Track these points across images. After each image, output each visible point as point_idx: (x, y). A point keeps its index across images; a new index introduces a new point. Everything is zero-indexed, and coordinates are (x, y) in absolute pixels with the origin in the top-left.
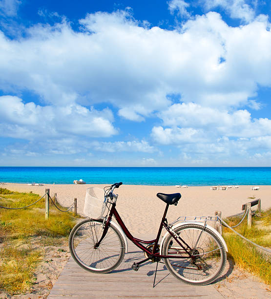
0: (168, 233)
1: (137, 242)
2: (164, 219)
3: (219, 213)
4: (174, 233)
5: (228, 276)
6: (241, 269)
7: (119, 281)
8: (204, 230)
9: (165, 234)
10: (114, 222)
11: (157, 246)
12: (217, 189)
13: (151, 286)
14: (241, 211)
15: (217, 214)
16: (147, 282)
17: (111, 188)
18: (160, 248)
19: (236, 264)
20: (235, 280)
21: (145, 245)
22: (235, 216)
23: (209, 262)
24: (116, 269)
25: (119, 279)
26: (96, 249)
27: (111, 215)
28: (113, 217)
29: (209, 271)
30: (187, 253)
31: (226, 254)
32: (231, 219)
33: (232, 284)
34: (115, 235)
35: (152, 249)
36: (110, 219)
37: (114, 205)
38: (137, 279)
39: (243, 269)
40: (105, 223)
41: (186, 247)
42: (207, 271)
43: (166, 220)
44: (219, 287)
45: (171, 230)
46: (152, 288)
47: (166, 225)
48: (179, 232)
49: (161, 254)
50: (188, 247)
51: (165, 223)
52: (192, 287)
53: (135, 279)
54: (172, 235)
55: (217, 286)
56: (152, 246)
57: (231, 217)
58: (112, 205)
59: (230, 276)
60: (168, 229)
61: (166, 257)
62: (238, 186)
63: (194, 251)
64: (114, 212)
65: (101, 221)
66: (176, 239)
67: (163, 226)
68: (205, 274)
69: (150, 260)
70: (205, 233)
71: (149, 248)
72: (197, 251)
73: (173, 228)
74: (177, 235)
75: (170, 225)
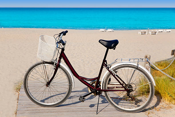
0: (108, 71)
1: (82, 80)
2: (105, 61)
3: (148, 56)
4: (113, 71)
5: (156, 107)
6: (167, 102)
7: (68, 111)
8: (137, 69)
9: (105, 72)
10: (63, 64)
11: (98, 83)
12: (146, 34)
13: (95, 114)
14: (170, 56)
15: (146, 57)
16: (91, 111)
17: (60, 36)
18: (101, 84)
19: (163, 98)
20: (162, 110)
21: (89, 82)
22: (164, 61)
23: (139, 98)
24: (63, 104)
25: (68, 110)
26: (48, 86)
27: (60, 58)
28: (62, 60)
29: (140, 104)
30: (123, 87)
31: (154, 88)
32: (159, 64)
33: (159, 112)
34: (64, 74)
35: (94, 85)
36: (59, 61)
37: (63, 50)
38: (82, 109)
39: (168, 102)
40: (55, 65)
41: (122, 83)
42: (138, 104)
43: (106, 61)
44: (149, 114)
45: (110, 69)
46: (96, 115)
47: (106, 66)
48: (116, 71)
49: (102, 89)
50: (124, 83)
51: (105, 64)
52: (127, 114)
53: (81, 109)
54: (111, 73)
55: (147, 113)
56: (94, 83)
57: (160, 62)
58: (61, 50)
59: (158, 107)
60: (108, 69)
61: (105, 91)
62: (170, 30)
63: (128, 86)
64: (63, 55)
65: (52, 63)
66: (114, 76)
67: (104, 66)
68: (137, 106)
69: (93, 94)
70: (137, 71)
71: (92, 84)
72: (131, 85)
73: (112, 68)
74: (115, 73)
75: (109, 65)
